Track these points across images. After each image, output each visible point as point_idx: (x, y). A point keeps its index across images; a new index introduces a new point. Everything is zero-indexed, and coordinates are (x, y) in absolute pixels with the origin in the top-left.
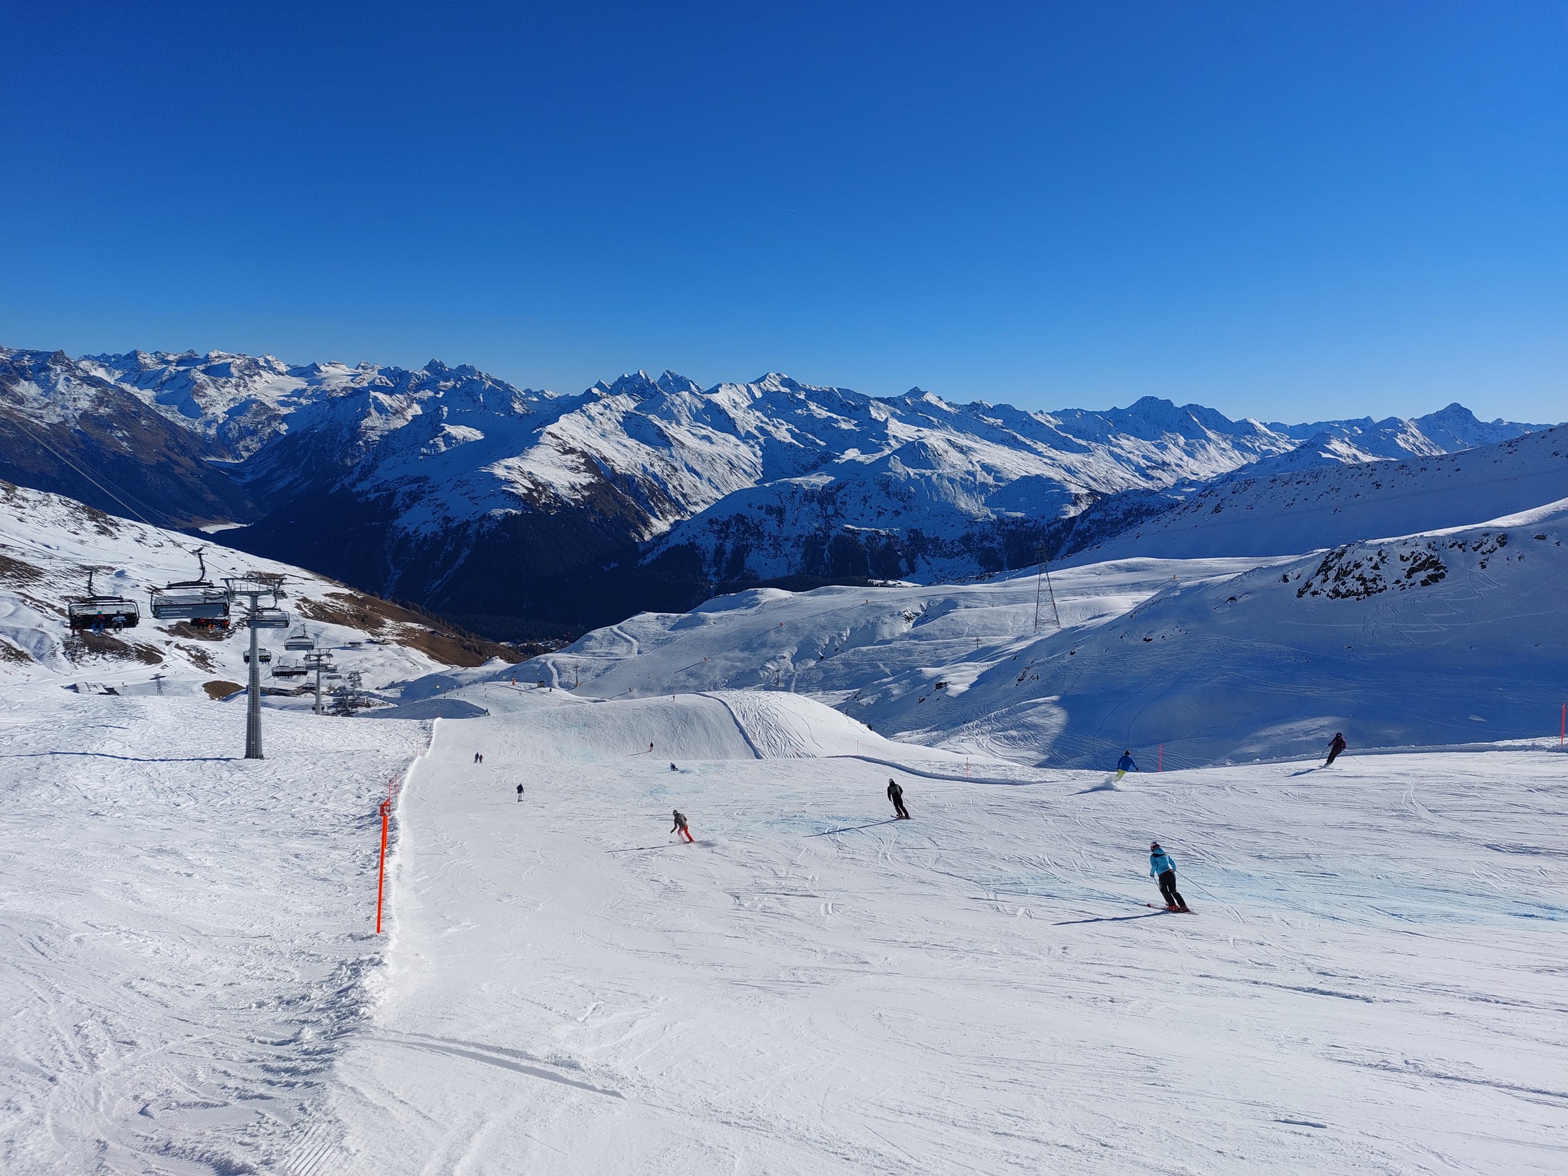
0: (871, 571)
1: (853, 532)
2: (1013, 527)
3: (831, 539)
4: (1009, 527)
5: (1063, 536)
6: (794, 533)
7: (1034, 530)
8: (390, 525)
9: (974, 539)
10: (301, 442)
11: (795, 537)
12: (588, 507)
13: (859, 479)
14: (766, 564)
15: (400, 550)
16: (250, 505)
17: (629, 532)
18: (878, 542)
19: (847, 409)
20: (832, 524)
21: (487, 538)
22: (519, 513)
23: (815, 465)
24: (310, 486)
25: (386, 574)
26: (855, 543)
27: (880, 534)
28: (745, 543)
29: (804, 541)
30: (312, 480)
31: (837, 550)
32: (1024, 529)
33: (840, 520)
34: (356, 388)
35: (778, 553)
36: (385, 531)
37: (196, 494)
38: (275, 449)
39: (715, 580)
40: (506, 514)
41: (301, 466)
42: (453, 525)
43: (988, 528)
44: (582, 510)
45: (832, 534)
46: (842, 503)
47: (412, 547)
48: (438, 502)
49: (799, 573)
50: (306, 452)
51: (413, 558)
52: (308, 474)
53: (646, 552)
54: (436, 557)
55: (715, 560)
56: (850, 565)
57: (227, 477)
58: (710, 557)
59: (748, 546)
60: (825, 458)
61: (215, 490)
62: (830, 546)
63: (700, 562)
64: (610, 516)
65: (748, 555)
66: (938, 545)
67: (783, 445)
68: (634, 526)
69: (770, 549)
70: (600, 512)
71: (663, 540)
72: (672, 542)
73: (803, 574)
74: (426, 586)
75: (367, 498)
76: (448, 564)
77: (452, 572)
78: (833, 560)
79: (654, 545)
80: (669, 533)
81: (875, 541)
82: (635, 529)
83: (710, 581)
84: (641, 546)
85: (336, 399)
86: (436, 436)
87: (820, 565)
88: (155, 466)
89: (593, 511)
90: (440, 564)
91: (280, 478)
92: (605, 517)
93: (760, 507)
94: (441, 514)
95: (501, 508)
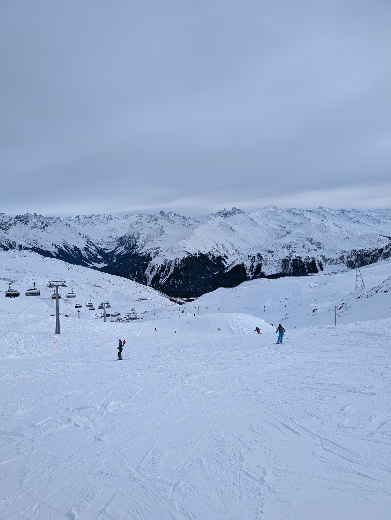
0: (307, 271)
1: (300, 257)
2: (359, 253)
3: (292, 260)
5: (379, 255)
6: (278, 259)
7: (367, 254)
8: (149, 263)
9: (345, 258)
10: (124, 239)
11: (278, 260)
12: (209, 254)
13: (301, 239)
14: (268, 270)
15: (152, 270)
16: (110, 259)
17: (222, 261)
18: (309, 260)
19: (296, 215)
20: (292, 255)
21: (178, 265)
22: (187, 257)
23: (285, 235)
24: (127, 252)
25: (148, 278)
26: (300, 261)
27: (310, 257)
28: (261, 263)
29: (282, 261)
30: (127, 250)
31: (294, 264)
32: (364, 253)
33: (295, 253)
34: (139, 221)
35: (273, 266)
36: (148, 265)
37: (95, 256)
38: (116, 241)
39: (251, 276)
40: (184, 257)
41: (124, 246)
42: (168, 262)
43: (350, 253)
44: (207, 255)
45: (292, 258)
46: (295, 247)
47: (156, 269)
48: (163, 255)
49: (281, 272)
50: (125, 242)
51: (156, 273)
52: (126, 248)
53: (227, 268)
54: (163, 272)
55: (251, 269)
56: (299, 269)
57: (104, 251)
58: (249, 268)
59: (262, 264)
60: (288, 232)
61: (100, 255)
62: (291, 262)
63: (245, 270)
64: (216, 256)
65: (262, 267)
66: (331, 261)
67: (273, 229)
68: (223, 259)
69: (270, 264)
70: (213, 255)
71: (233, 264)
72: (236, 264)
73: (282, 273)
74: (160, 281)
75: (143, 255)
76: (167, 274)
77: (168, 277)
78: (293, 268)
79: (230, 265)
80: (235, 261)
81: (307, 260)
82: (224, 260)
83: (249, 276)
84: (226, 266)
85: (133, 225)
86: (162, 235)
87: (288, 270)
88: (84, 249)
89: (210, 255)
90: (164, 274)
91: (118, 250)
92: (214, 257)
93: (265, 251)
94: (164, 258)
95: (182, 256)
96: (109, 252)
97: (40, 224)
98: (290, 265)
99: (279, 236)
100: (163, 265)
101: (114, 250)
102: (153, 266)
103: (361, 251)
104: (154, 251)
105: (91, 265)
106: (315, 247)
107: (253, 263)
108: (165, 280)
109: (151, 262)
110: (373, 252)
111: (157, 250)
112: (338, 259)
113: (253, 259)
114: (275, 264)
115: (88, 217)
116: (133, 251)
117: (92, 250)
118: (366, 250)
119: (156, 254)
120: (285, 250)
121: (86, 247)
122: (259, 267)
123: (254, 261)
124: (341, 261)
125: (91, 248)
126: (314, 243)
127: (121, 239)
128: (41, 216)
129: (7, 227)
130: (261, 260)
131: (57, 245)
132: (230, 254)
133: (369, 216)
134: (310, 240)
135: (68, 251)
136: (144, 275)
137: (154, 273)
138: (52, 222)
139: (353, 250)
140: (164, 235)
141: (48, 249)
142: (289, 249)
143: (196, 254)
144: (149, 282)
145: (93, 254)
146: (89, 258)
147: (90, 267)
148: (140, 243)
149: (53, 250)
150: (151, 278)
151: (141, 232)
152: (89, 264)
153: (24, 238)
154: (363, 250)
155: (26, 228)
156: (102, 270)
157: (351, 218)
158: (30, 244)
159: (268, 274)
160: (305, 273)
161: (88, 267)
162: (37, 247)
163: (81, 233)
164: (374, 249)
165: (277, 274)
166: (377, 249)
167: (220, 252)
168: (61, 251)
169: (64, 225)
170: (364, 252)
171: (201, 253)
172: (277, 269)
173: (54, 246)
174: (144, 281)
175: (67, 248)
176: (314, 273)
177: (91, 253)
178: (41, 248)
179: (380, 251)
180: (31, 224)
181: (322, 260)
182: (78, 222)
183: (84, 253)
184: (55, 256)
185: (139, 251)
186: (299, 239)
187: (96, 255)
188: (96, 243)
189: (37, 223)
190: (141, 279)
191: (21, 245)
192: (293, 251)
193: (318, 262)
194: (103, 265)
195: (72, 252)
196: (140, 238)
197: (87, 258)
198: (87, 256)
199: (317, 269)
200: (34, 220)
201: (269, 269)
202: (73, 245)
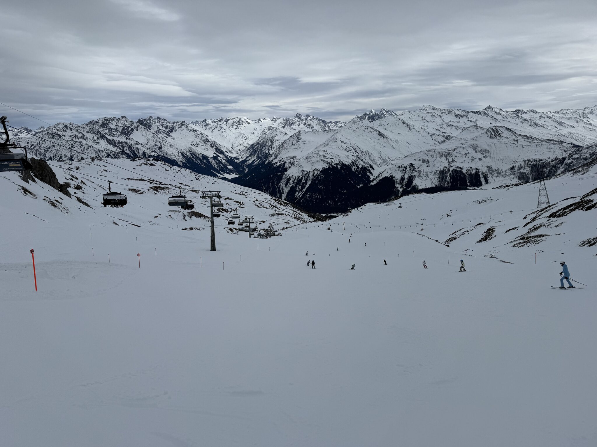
0: (468, 184)
1: (460, 168)
2: (535, 163)
3: (451, 171)
4: (533, 163)
5: (559, 166)
7: (545, 164)
8: (284, 174)
9: (516, 169)
10: (256, 147)
11: (434, 171)
12: (352, 164)
13: (463, 146)
14: (422, 183)
15: (288, 182)
16: (241, 169)
17: (367, 173)
18: (471, 171)
19: (458, 117)
20: (451, 165)
21: (316, 177)
22: (327, 168)
23: (444, 142)
24: (259, 162)
25: (283, 191)
26: (461, 172)
27: (473, 168)
28: (413, 174)
29: (439, 172)
30: (260, 160)
31: (453, 176)
32: (540, 164)
33: (455, 163)
34: (273, 126)
35: (427, 178)
36: (282, 176)
37: (225, 166)
38: (248, 150)
39: (401, 190)
40: (323, 168)
41: (256, 155)
42: (305, 173)
43: (523, 163)
44: (350, 165)
45: (451, 169)
46: (455, 156)
47: (291, 181)
48: (300, 165)
49: (436, 186)
50: (257, 150)
51: (292, 185)
52: (258, 158)
53: (373, 180)
54: (299, 185)
55: (401, 182)
56: (459, 182)
57: (234, 160)
58: (398, 181)
59: (414, 176)
60: (448, 138)
61: (231, 165)
62: (450, 174)
63: (395, 183)
64: (360, 167)
65: (414, 179)
66: (499, 172)
67: (430, 134)
68: (369, 170)
69: (424, 176)
70: (357, 166)
71: (380, 175)
72: (384, 175)
73: (438, 186)
74: (296, 195)
75: (277, 165)
76: (303, 187)
77: (305, 190)
78: (451, 180)
79: (377, 177)
80: (383, 172)
81: (470, 172)
82: (369, 172)
83: (399, 190)
84: (372, 178)
85: (266, 131)
86: (299, 142)
87: (445, 182)
88: (212, 157)
89: (354, 165)
90: (301, 187)
91: (250, 159)
92: (358, 167)
93: (420, 160)
94: (301, 169)
95: (320, 166)
96: (239, 161)
97: (164, 129)
98: (448, 177)
99: (437, 143)
100: (299, 176)
101: (246, 159)
102: (288, 177)
103: (537, 160)
104: (289, 161)
105: (221, 176)
106: (480, 155)
107: (403, 174)
108: (302, 193)
109: (286, 173)
110: (552, 162)
111: (293, 160)
112: (507, 171)
113: (404, 170)
114: (431, 176)
115: (216, 121)
116: (267, 160)
117: (221, 159)
118: (543, 160)
119: (292, 164)
120: (443, 158)
121: (215, 155)
122: (411, 179)
123: (405, 172)
124: (511, 172)
125: (220, 157)
126: (480, 151)
127: (252, 146)
128: (165, 120)
129: (128, 132)
130: (414, 171)
131: (183, 153)
132: (377, 165)
133: (550, 118)
134: (475, 148)
135: (196, 160)
136: (279, 187)
137: (289, 186)
138: (177, 127)
139: (527, 159)
140: (300, 143)
141: (173, 158)
142: (448, 158)
143: (337, 164)
144: (284, 196)
145: (222, 164)
146: (219, 168)
147: (220, 178)
148: (274, 151)
149: (179, 158)
150: (286, 191)
151: (275, 139)
152: (218, 175)
153: (147, 145)
154: (539, 159)
155: (149, 135)
156: (233, 181)
157: (526, 120)
158: (155, 152)
159: (421, 187)
160: (465, 186)
161: (217, 178)
162: (162, 155)
163: (209, 139)
164: (554, 158)
165: (432, 188)
166: (558, 159)
167: (366, 162)
168: (188, 159)
169: (190, 130)
170: (540, 162)
171: (343, 163)
172: (432, 182)
173: (180, 154)
174: (278, 195)
175: (195, 157)
176: (477, 186)
177: (220, 162)
178: (166, 156)
179: (561, 161)
180: (154, 129)
181: (487, 171)
182: (205, 127)
183: (213, 162)
184: (182, 165)
185: (272, 160)
186: (462, 145)
187: (226, 164)
188: (226, 151)
189: (161, 128)
190: (275, 192)
191: (145, 152)
192: (453, 161)
193: (483, 173)
194: (233, 176)
195: (199, 161)
196: (274, 145)
197: (216, 167)
198: (216, 166)
199: (481, 182)
200: (157, 124)
201: (423, 181)
202: (201, 154)
